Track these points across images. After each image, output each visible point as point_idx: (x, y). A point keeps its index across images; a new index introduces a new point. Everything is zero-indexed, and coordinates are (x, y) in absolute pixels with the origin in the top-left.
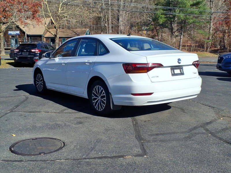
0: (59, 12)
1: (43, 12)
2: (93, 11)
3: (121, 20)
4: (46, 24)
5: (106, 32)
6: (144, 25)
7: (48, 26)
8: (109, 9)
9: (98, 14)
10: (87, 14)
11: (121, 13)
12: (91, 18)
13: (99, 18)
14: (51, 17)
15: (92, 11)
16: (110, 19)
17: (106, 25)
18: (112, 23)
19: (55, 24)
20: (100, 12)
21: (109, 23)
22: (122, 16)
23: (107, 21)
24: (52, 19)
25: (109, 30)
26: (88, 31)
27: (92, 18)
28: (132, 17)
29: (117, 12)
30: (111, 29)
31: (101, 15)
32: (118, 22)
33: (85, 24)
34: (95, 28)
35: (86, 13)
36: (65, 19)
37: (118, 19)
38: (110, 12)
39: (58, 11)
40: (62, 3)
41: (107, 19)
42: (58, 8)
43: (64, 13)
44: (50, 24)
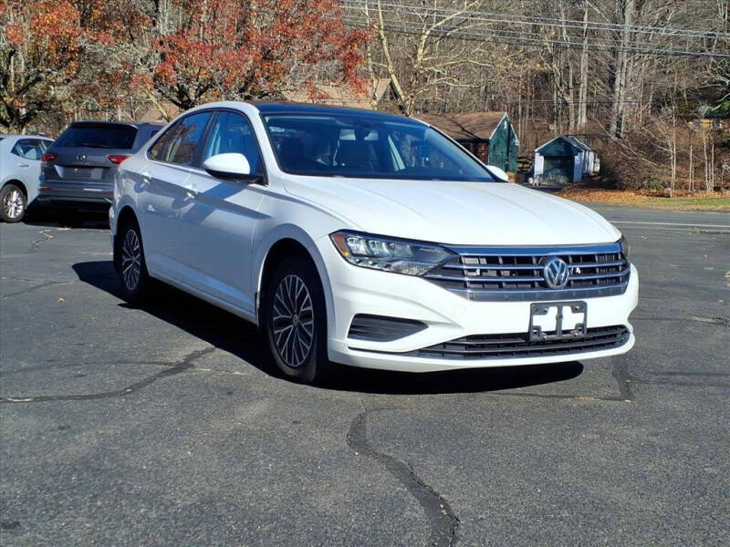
0: (419, 59)
1: (370, 62)
2: (528, 55)
3: (623, 83)
4: (375, 99)
5: (566, 122)
6: (703, 98)
7: (380, 102)
8: (581, 48)
9: (541, 63)
10: (505, 64)
11: (623, 58)
12: (519, 78)
13: (546, 77)
14: (393, 76)
15: (522, 55)
16: (584, 78)
17: (569, 99)
18: (590, 94)
19: (403, 97)
20: (550, 59)
21: (577, 93)
22: (624, 70)
23: (571, 85)
24: (395, 81)
25: (576, 117)
26: (506, 119)
27: (523, 77)
28: (665, 73)
29: (609, 55)
30: (584, 114)
31: (554, 66)
32: (610, 90)
33: (497, 96)
34: (530, 110)
35: (503, 63)
36: (435, 81)
37: (612, 80)
38: (584, 56)
39: (416, 58)
40: (428, 32)
41: (574, 80)
42: (417, 48)
43: (433, 63)
44: (388, 98)
